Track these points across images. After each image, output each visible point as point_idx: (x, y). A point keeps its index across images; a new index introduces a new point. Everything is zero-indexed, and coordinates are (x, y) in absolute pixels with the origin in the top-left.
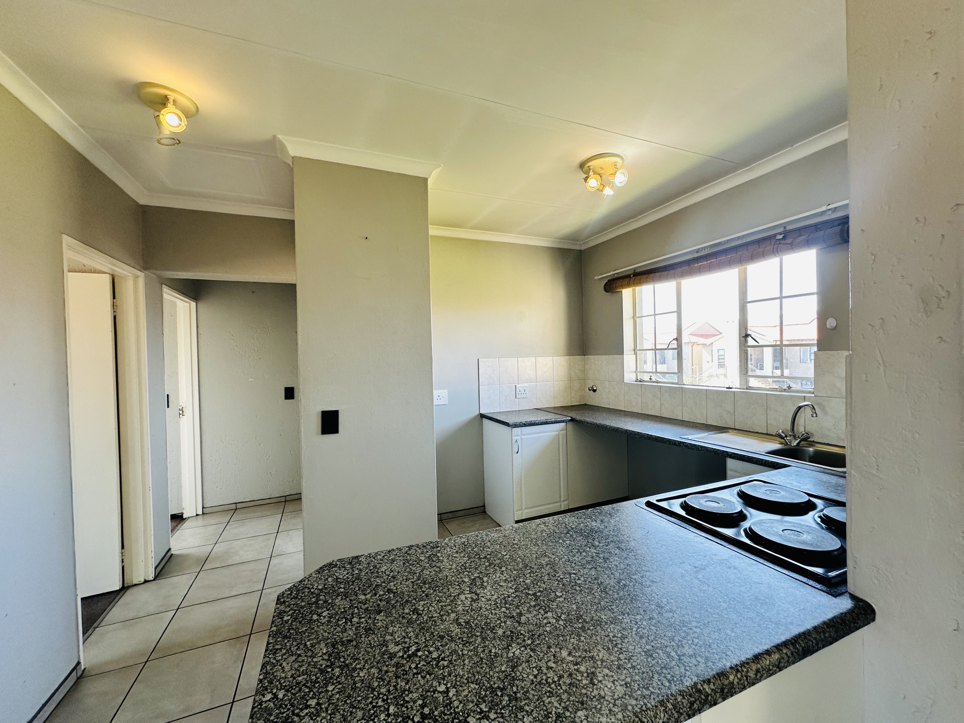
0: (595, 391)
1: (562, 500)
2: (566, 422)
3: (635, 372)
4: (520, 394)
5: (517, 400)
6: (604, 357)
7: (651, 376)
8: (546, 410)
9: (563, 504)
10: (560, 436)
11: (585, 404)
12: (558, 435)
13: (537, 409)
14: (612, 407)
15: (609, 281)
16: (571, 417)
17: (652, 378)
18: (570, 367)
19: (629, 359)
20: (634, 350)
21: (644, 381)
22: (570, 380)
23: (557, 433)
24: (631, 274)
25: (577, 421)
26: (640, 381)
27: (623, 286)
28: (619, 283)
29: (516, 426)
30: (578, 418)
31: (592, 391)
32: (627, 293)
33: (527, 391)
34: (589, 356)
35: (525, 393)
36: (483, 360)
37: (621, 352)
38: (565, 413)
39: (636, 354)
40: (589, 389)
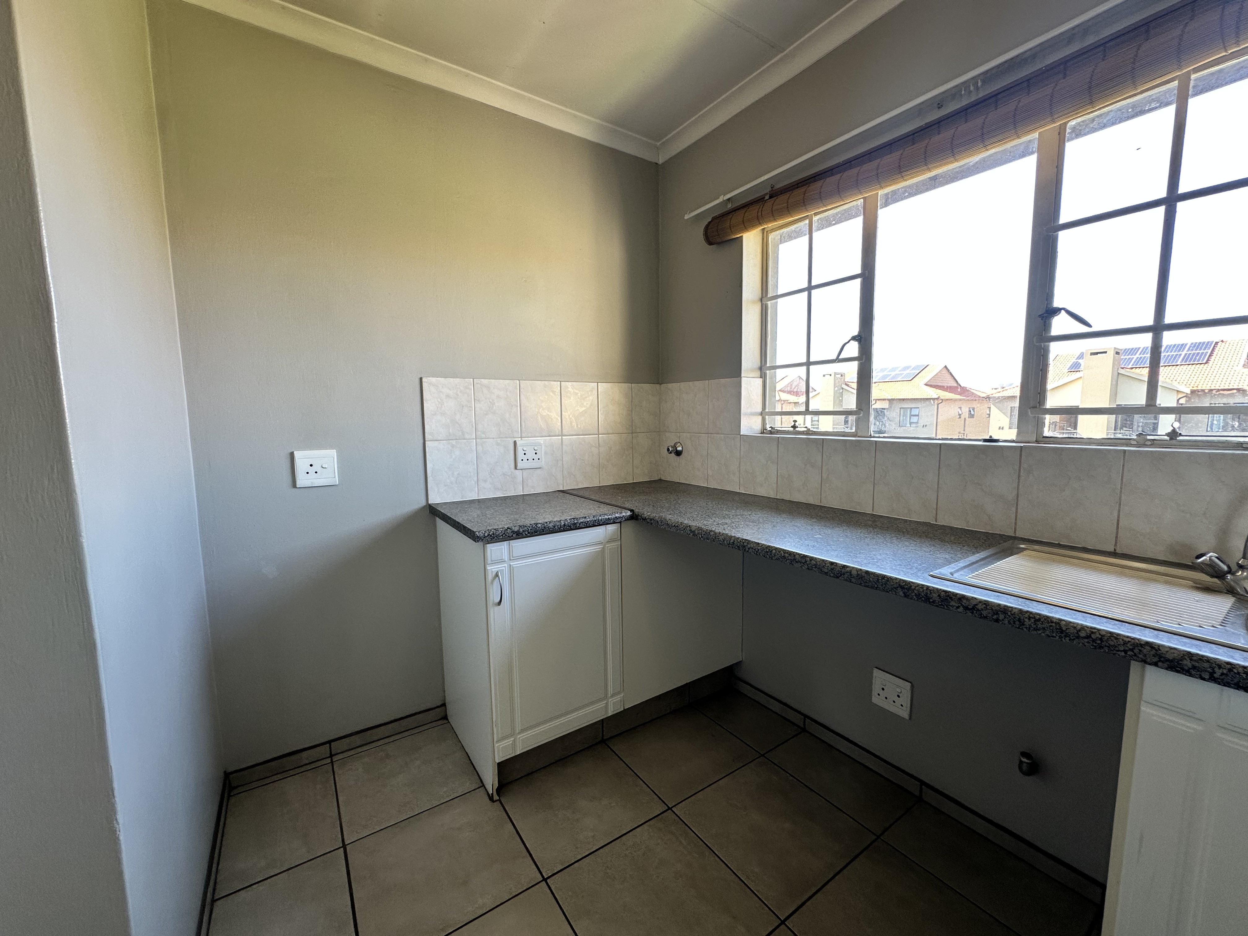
0: (678, 453)
1: (610, 691)
2: (620, 522)
3: (761, 414)
4: (525, 460)
5: (517, 472)
6: (699, 384)
7: (795, 421)
8: (581, 493)
9: (611, 701)
10: (607, 556)
11: (660, 480)
12: (603, 550)
13: (563, 491)
14: (713, 485)
15: (714, 219)
16: (631, 511)
17: (797, 424)
18: (629, 405)
19: (749, 386)
20: (761, 369)
21: (778, 432)
22: (632, 430)
23: (598, 548)
24: (766, 194)
25: (645, 519)
26: (771, 432)
27: (746, 226)
28: (738, 217)
29: (494, 537)
30: (647, 512)
31: (673, 454)
32: (751, 240)
33: (542, 454)
34: (670, 385)
35: (536, 457)
36: (431, 379)
37: (736, 371)
38: (620, 501)
39: (763, 376)
40: (668, 450)
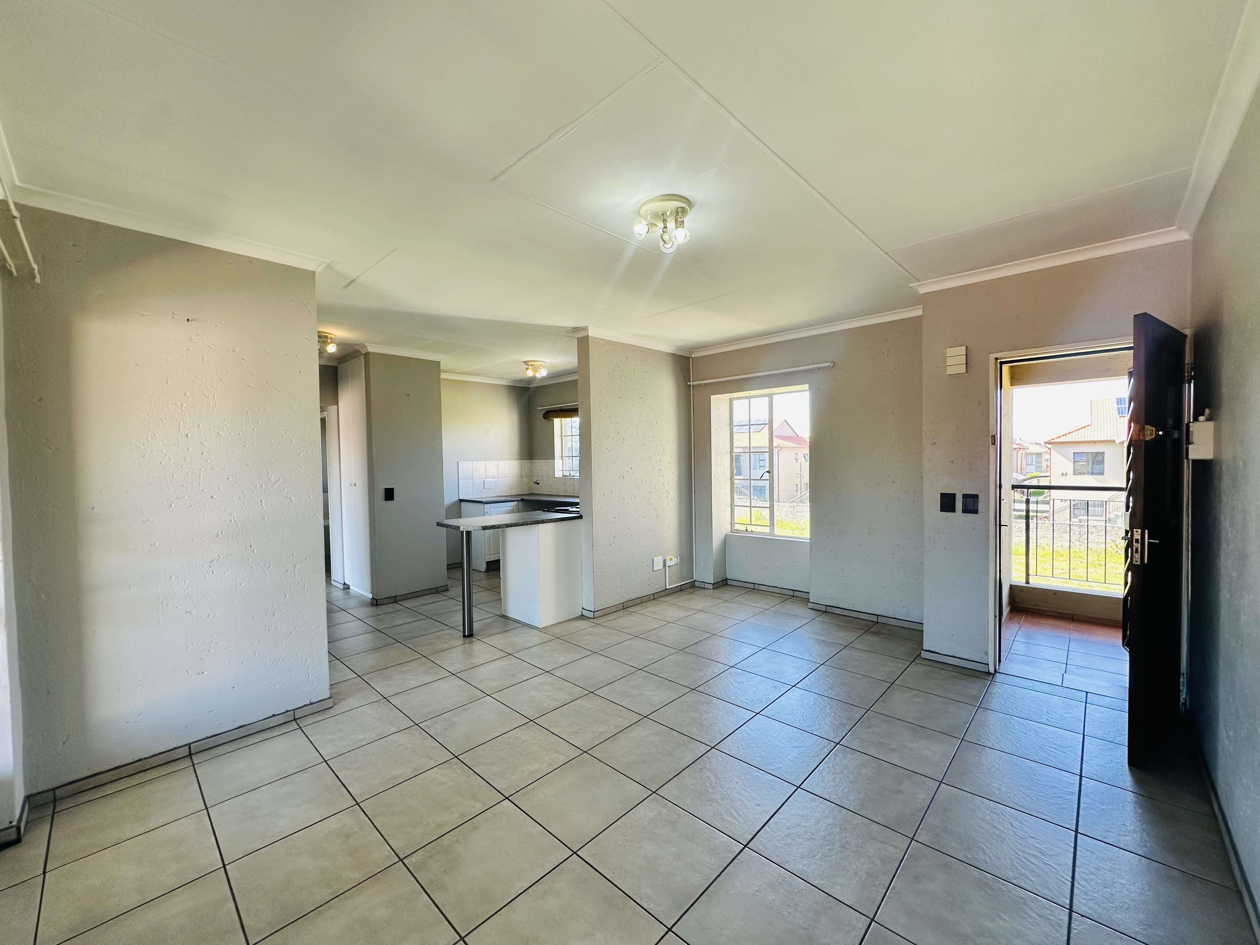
0: (538, 484)
2: (518, 501)
3: (561, 470)
5: (485, 490)
6: (543, 461)
8: (505, 496)
10: (515, 510)
11: (531, 491)
12: (513, 509)
13: (499, 496)
14: (548, 493)
15: (546, 412)
16: (521, 498)
17: (571, 474)
18: (522, 468)
19: (558, 462)
20: (561, 457)
21: (566, 476)
22: (522, 477)
24: (559, 410)
25: (524, 500)
26: (564, 476)
27: (554, 417)
28: (552, 415)
30: (525, 498)
31: (536, 484)
32: (557, 421)
34: (534, 460)
35: (490, 485)
36: (461, 462)
37: (553, 458)
38: (517, 496)
39: (562, 459)
40: (533, 482)
